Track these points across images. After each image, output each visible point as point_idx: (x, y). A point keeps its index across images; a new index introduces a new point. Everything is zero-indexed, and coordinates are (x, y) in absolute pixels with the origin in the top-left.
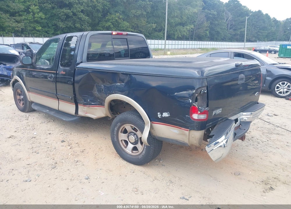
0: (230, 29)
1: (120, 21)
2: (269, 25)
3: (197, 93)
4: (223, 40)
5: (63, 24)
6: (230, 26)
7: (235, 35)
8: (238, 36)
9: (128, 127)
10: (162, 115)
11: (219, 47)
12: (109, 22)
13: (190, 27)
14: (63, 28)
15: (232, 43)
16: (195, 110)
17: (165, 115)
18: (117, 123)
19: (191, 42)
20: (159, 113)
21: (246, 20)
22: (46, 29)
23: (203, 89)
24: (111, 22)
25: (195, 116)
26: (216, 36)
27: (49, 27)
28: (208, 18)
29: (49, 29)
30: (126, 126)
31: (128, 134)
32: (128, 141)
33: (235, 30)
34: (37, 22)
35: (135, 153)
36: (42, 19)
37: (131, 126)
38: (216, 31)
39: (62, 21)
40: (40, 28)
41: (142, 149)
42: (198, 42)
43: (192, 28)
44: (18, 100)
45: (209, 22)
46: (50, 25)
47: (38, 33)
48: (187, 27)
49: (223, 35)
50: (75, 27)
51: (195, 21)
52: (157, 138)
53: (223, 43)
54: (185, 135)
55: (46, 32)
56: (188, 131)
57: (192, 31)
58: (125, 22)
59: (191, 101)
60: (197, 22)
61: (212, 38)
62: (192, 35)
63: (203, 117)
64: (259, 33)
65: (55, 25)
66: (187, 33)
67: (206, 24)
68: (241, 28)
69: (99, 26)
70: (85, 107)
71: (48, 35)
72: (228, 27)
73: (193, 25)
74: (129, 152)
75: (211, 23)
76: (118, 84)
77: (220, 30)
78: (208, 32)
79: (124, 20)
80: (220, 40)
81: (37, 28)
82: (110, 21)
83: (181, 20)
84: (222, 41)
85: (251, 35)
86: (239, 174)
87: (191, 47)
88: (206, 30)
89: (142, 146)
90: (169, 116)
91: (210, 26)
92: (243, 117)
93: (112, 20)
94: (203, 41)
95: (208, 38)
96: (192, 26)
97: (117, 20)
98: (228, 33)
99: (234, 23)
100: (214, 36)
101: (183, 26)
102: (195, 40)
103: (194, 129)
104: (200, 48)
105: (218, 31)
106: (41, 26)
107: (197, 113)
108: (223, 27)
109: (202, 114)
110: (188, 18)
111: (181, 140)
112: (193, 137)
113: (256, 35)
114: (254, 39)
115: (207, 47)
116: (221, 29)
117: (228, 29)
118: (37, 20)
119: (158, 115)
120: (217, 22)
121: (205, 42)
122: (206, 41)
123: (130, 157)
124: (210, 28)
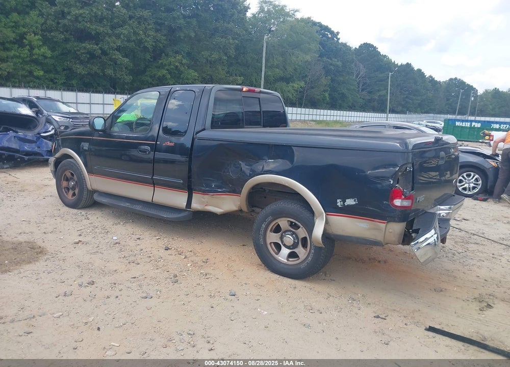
0: (363, 90)
1: (182, 69)
2: (422, 87)
3: (401, 172)
4: (352, 108)
5: (83, 69)
6: (363, 85)
7: (370, 101)
8: (376, 103)
9: (283, 223)
10: (344, 203)
11: (344, 120)
12: (163, 68)
13: (298, 85)
14: (83, 75)
15: (366, 113)
16: (398, 194)
17: (350, 202)
18: (267, 217)
19: (299, 109)
20: (338, 201)
21: (390, 78)
22: (52, 76)
23: (409, 166)
24: (167, 70)
25: (398, 202)
26: (340, 102)
27: (57, 72)
28: (327, 72)
29: (57, 76)
30: (281, 221)
31: (282, 234)
32: (280, 243)
33: (370, 92)
34: (36, 62)
35: (293, 262)
36: (46, 57)
37: (288, 221)
38: (339, 94)
39: (81, 62)
40: (42, 73)
41: (305, 254)
42: (311, 110)
43: (301, 87)
44: (64, 188)
45: (330, 78)
46: (59, 69)
47: (37, 81)
48: (294, 85)
49: (351, 101)
50: (104, 75)
51: (306, 76)
52: (332, 237)
53: (350, 112)
54: (379, 229)
55: (52, 80)
56: (384, 223)
57: (300, 92)
58: (191, 71)
59: (392, 182)
60: (309, 77)
61: (334, 104)
62: (301, 99)
63: (406, 203)
64: (407, 100)
65: (70, 69)
66: (293, 95)
67: (325, 81)
68: (379, 91)
69: (146, 74)
70: (206, 197)
71: (54, 86)
72: (359, 87)
73: (304, 81)
74: (283, 260)
75: (332, 80)
76: (270, 161)
77: (346, 91)
78: (327, 95)
79: (188, 67)
80: (347, 109)
81: (35, 74)
82: (166, 68)
83: (284, 72)
84: (349, 111)
85: (396, 103)
86: (441, 291)
87: (298, 118)
88: (325, 91)
89: (306, 251)
90: (356, 204)
91: (330, 84)
92: (441, 212)
93: (169, 65)
94: (318, 109)
95: (327, 104)
96: (302, 84)
97: (177, 66)
98: (359, 97)
99: (368, 81)
100: (337, 100)
101: (288, 83)
102: (306, 106)
103: (394, 221)
104: (313, 121)
105: (343, 94)
106: (43, 70)
107: (400, 198)
108: (352, 87)
109: (407, 199)
110: (295, 70)
111: (372, 237)
112: (391, 232)
113: (403, 103)
114: (400, 108)
115: (325, 119)
116: (348, 89)
117: (358, 91)
118: (36, 58)
119: (337, 203)
120: (341, 79)
121: (322, 111)
122: (323, 109)
123: (286, 267)
124: (330, 88)
